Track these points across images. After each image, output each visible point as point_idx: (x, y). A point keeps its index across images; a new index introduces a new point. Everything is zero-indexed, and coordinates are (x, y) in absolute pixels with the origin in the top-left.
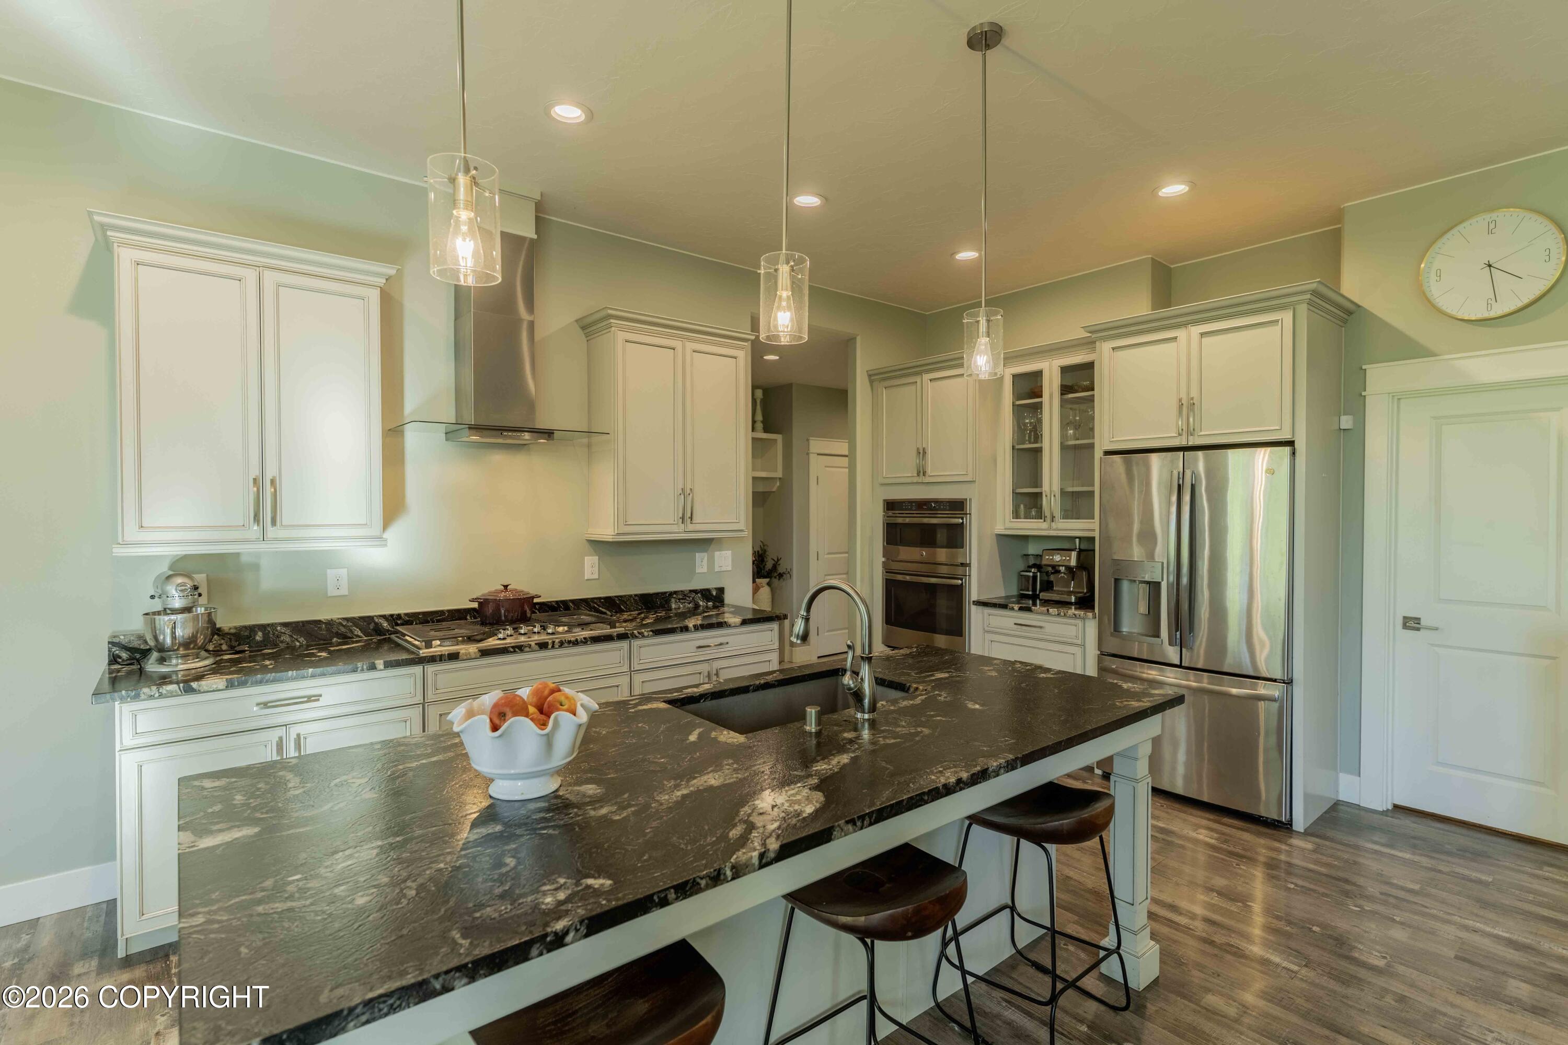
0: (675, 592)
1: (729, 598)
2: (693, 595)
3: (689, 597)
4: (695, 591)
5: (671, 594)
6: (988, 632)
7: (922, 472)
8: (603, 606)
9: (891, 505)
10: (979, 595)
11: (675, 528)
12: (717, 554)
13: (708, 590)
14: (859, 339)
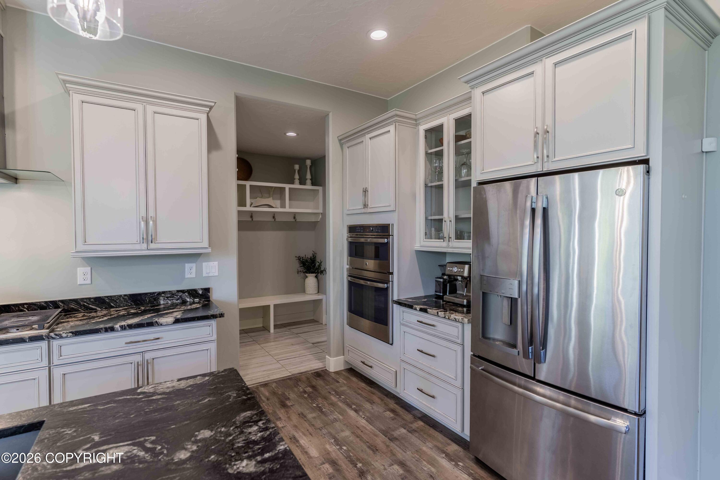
0: (164, 292)
1: (215, 296)
2: (180, 294)
3: (177, 296)
4: (183, 291)
5: (159, 294)
6: (403, 325)
7: (365, 206)
8: (93, 304)
9: (352, 229)
10: (399, 296)
11: (138, 247)
12: (204, 264)
13: (195, 290)
14: (331, 114)
